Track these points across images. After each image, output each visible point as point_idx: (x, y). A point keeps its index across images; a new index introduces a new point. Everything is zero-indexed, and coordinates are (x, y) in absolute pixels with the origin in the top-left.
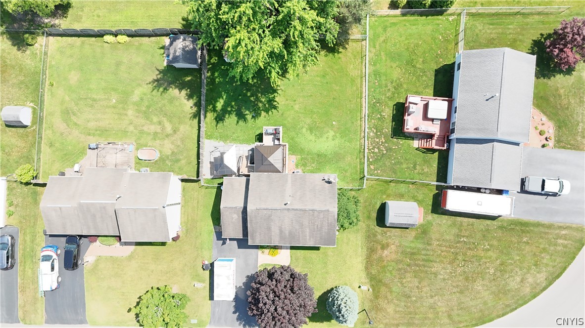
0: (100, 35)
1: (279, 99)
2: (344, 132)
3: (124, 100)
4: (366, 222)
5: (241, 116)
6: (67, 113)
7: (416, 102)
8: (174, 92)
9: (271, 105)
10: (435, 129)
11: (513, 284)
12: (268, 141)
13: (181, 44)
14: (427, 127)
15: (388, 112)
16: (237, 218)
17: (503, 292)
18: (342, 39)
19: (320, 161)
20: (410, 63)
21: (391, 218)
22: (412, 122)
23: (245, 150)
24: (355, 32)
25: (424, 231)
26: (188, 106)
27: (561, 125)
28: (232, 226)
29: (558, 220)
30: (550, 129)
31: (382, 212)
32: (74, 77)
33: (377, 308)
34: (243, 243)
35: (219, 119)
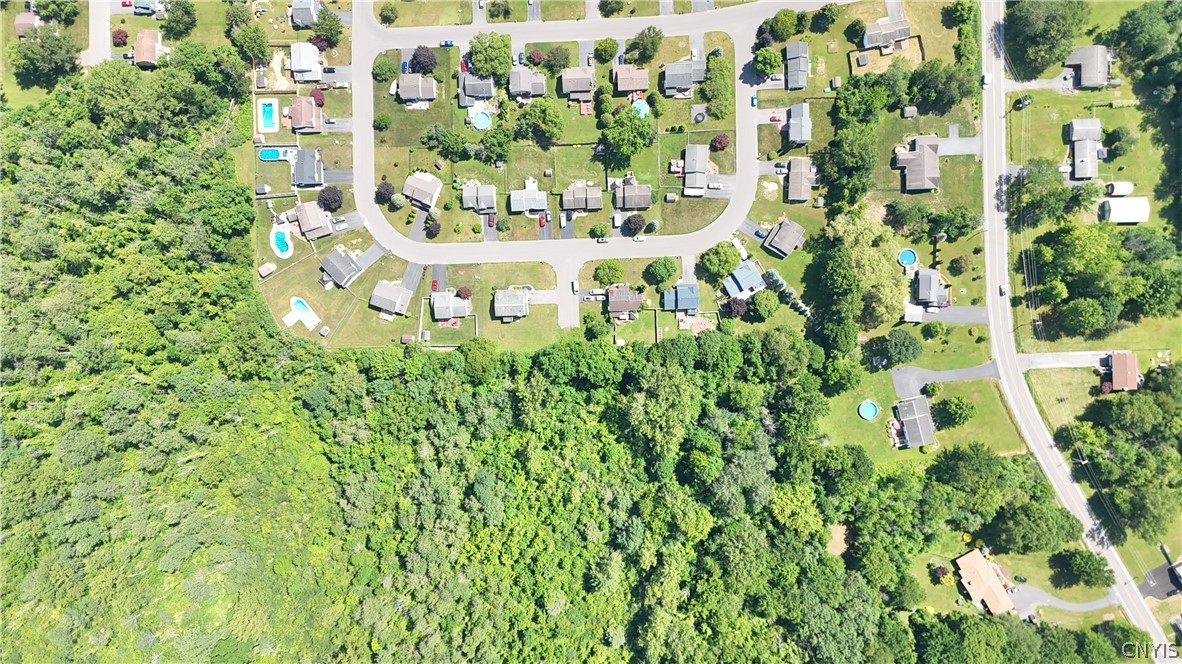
0: (571, 145)
1: (631, 163)
2: (653, 173)
3: (581, 166)
4: (660, 202)
5: (619, 170)
6: (563, 172)
7: (673, 161)
8: (597, 162)
9: (629, 165)
10: (680, 170)
11: (707, 217)
12: (629, 176)
13: (601, 147)
14: (677, 170)
15: (667, 166)
16: (621, 200)
17: (704, 220)
18: (651, 142)
19: (646, 182)
20: (673, 149)
21: (668, 198)
22: (672, 169)
23: (621, 180)
24: (655, 141)
25: (679, 202)
26: (602, 167)
27: (720, 167)
28: (620, 204)
29: (720, 197)
30: (717, 168)
31: (666, 197)
32: (564, 159)
33: (665, 228)
34: (624, 209)
35: (612, 170)
